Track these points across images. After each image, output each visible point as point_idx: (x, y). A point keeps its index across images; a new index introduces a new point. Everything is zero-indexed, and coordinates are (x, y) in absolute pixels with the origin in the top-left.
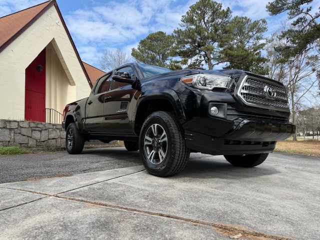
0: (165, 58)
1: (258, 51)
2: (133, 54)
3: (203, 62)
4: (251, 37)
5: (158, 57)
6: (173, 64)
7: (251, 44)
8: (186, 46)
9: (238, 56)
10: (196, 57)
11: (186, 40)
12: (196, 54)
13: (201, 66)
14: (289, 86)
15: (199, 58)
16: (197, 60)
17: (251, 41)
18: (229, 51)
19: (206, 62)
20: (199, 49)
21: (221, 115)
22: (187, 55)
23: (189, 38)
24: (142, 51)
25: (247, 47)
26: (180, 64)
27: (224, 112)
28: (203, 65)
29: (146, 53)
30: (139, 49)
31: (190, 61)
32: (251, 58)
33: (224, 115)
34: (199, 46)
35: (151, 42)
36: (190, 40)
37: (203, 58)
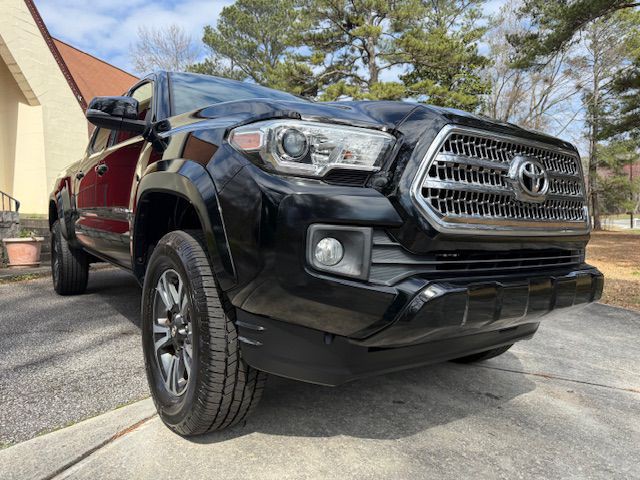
0: (277, 49)
1: (472, 44)
2: (205, 40)
3: (359, 62)
4: (458, 11)
5: (263, 46)
6: (292, 61)
7: (457, 29)
8: (321, 23)
9: (430, 52)
10: (343, 50)
11: (320, 10)
12: (343, 45)
13: (353, 72)
14: (529, 119)
15: (349, 52)
16: (346, 56)
17: (459, 20)
18: (413, 40)
19: (365, 62)
20: (350, 31)
21: (349, 268)
22: (323, 43)
23: (328, 5)
24: (225, 33)
25: (449, 33)
26: (306, 65)
27: (361, 256)
28: (357, 68)
29: (235, 37)
30: (220, 28)
31: (331, 58)
32: (457, 57)
33: (361, 267)
34: (350, 26)
35: (245, 12)
36: (330, 11)
37: (357, 53)
